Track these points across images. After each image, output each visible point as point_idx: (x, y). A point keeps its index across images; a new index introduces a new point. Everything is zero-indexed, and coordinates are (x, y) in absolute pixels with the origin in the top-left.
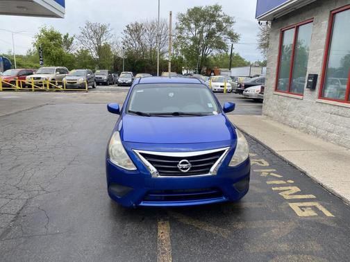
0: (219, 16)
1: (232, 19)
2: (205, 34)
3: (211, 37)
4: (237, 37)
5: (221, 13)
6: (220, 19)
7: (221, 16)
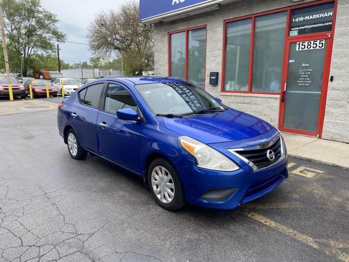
0: (38, 11)
1: (56, 16)
2: (23, 31)
3: (32, 35)
4: (63, 36)
5: (41, 9)
6: (41, 15)
7: (42, 12)
